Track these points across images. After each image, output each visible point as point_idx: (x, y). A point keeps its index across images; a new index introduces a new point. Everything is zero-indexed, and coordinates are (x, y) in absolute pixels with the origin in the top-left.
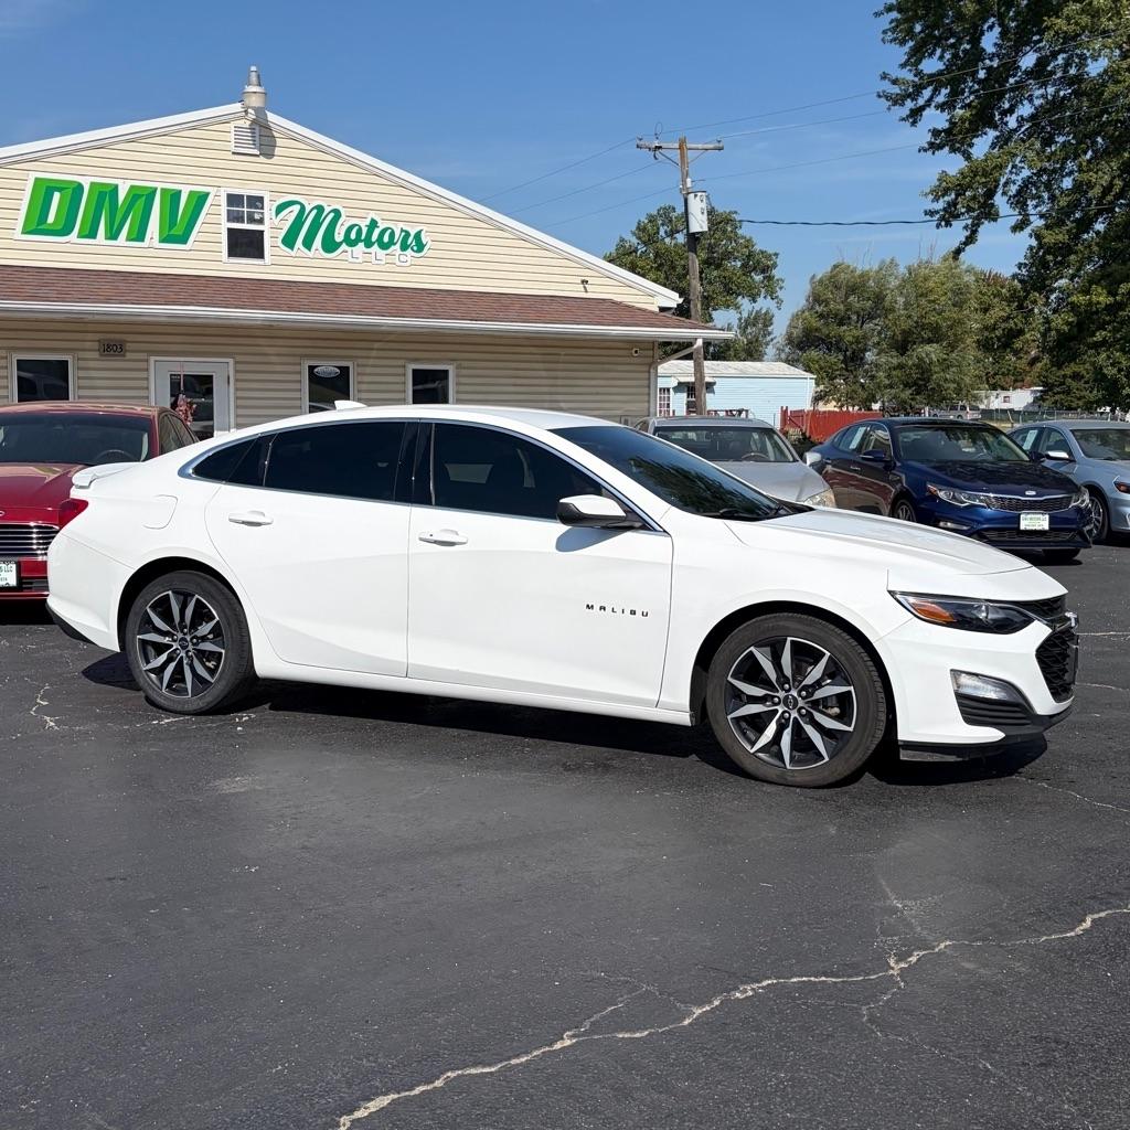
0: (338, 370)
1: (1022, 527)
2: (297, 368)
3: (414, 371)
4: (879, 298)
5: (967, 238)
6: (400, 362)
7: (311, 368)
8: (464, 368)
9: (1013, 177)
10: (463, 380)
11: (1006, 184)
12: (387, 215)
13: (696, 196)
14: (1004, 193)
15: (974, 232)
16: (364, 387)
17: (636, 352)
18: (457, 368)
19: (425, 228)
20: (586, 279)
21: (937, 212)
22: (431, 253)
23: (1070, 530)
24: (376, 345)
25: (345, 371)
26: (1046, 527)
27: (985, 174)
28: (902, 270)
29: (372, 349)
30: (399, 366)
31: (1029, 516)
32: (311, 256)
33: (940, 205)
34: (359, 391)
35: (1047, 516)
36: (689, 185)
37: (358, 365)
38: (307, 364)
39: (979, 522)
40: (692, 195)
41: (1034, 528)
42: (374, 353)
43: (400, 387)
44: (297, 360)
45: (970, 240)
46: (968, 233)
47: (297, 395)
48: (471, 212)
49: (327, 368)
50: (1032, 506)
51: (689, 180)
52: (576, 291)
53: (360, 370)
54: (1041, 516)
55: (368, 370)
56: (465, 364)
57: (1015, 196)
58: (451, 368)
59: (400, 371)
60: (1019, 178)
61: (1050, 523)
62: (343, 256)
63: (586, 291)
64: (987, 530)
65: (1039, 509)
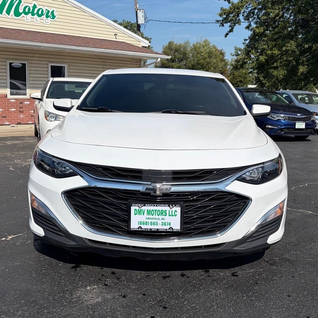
0: (21, 65)
1: (296, 127)
2: (4, 63)
3: (52, 66)
4: (185, 54)
5: (230, 30)
6: (46, 63)
7: (10, 64)
8: (71, 66)
9: (246, 10)
10: (71, 71)
11: (244, 12)
12: (40, 3)
13: (140, 11)
14: (243, 15)
15: (232, 28)
16: (32, 72)
17: (134, 63)
18: (68, 66)
19: (55, 9)
20: (117, 34)
21: (220, 21)
22: (58, 20)
23: (311, 128)
24: (37, 55)
25: (24, 65)
26: (304, 127)
27: (238, 9)
28: (191, 45)
29: (35, 57)
30: (45, 64)
31: (299, 123)
32: (9, 18)
33: (221, 19)
34: (30, 74)
35: (304, 123)
36: (138, 7)
37: (29, 63)
38: (8, 62)
39: (281, 126)
40: (139, 11)
41: (300, 128)
42: (36, 59)
43: (46, 73)
44: (4, 60)
45: (231, 31)
46: (231, 28)
47: (5, 74)
48: (73, 4)
49: (17, 64)
50: (299, 120)
51: (138, 5)
52: (113, 38)
53: (30, 65)
54: (302, 123)
55: (34, 65)
56: (72, 64)
57: (246, 17)
58: (66, 66)
59: (46, 66)
60: (248, 10)
61: (305, 126)
62: (23, 19)
63: (116, 39)
64: (283, 128)
65: (302, 121)
